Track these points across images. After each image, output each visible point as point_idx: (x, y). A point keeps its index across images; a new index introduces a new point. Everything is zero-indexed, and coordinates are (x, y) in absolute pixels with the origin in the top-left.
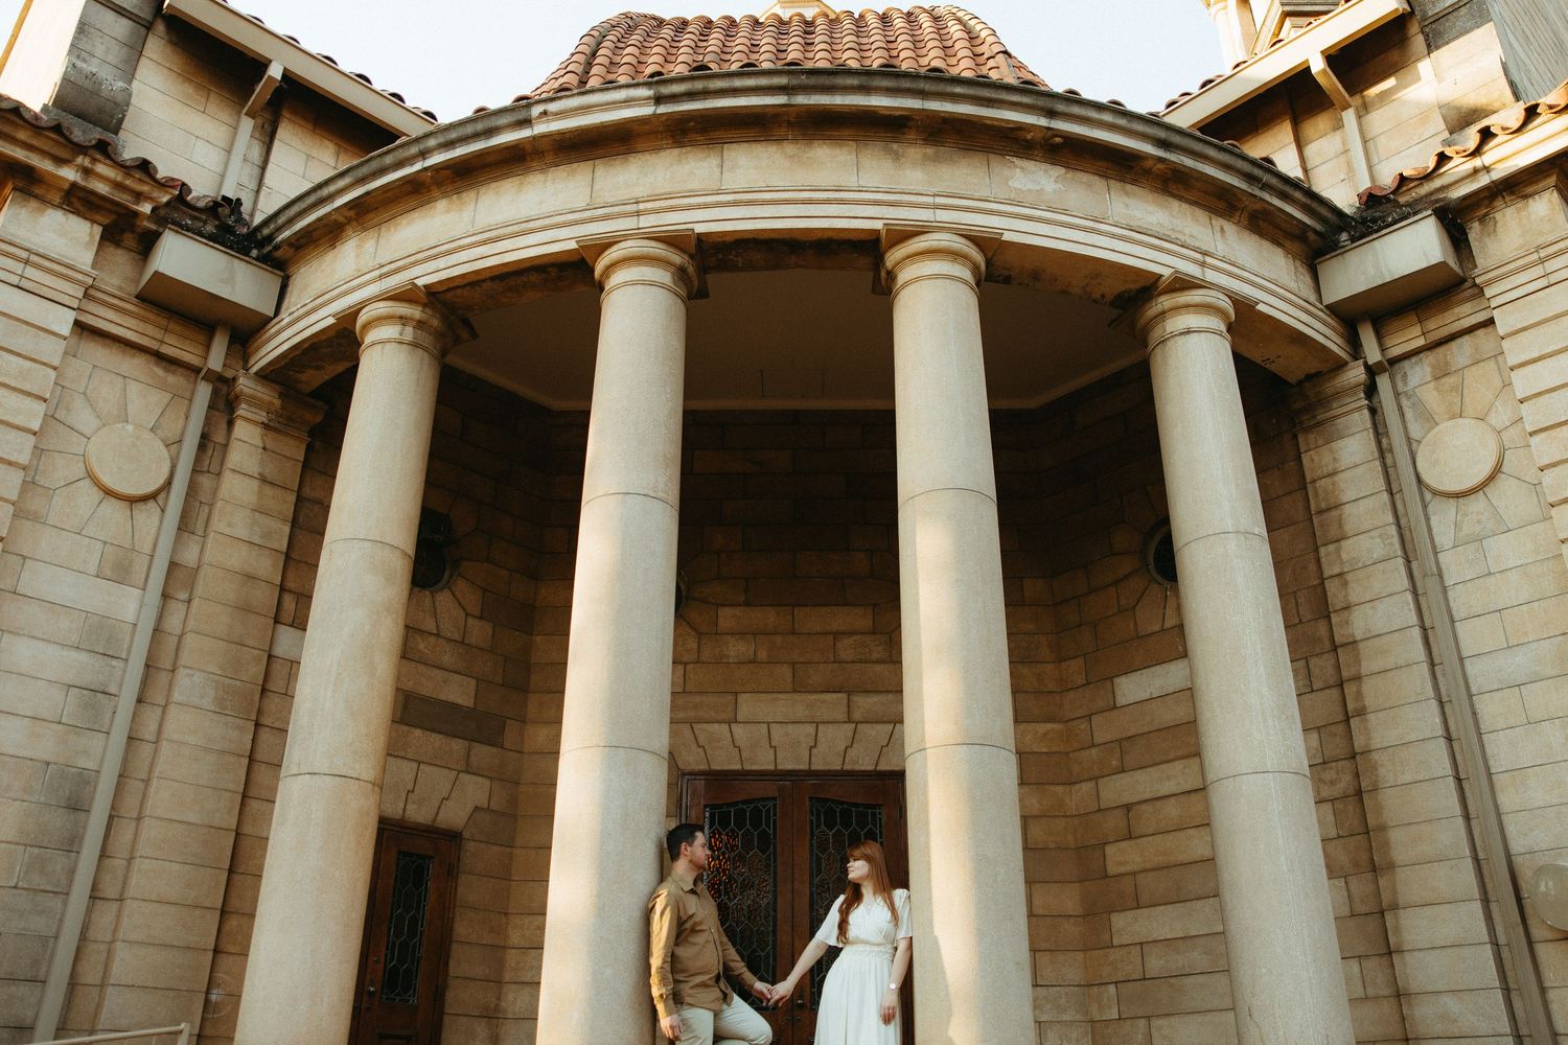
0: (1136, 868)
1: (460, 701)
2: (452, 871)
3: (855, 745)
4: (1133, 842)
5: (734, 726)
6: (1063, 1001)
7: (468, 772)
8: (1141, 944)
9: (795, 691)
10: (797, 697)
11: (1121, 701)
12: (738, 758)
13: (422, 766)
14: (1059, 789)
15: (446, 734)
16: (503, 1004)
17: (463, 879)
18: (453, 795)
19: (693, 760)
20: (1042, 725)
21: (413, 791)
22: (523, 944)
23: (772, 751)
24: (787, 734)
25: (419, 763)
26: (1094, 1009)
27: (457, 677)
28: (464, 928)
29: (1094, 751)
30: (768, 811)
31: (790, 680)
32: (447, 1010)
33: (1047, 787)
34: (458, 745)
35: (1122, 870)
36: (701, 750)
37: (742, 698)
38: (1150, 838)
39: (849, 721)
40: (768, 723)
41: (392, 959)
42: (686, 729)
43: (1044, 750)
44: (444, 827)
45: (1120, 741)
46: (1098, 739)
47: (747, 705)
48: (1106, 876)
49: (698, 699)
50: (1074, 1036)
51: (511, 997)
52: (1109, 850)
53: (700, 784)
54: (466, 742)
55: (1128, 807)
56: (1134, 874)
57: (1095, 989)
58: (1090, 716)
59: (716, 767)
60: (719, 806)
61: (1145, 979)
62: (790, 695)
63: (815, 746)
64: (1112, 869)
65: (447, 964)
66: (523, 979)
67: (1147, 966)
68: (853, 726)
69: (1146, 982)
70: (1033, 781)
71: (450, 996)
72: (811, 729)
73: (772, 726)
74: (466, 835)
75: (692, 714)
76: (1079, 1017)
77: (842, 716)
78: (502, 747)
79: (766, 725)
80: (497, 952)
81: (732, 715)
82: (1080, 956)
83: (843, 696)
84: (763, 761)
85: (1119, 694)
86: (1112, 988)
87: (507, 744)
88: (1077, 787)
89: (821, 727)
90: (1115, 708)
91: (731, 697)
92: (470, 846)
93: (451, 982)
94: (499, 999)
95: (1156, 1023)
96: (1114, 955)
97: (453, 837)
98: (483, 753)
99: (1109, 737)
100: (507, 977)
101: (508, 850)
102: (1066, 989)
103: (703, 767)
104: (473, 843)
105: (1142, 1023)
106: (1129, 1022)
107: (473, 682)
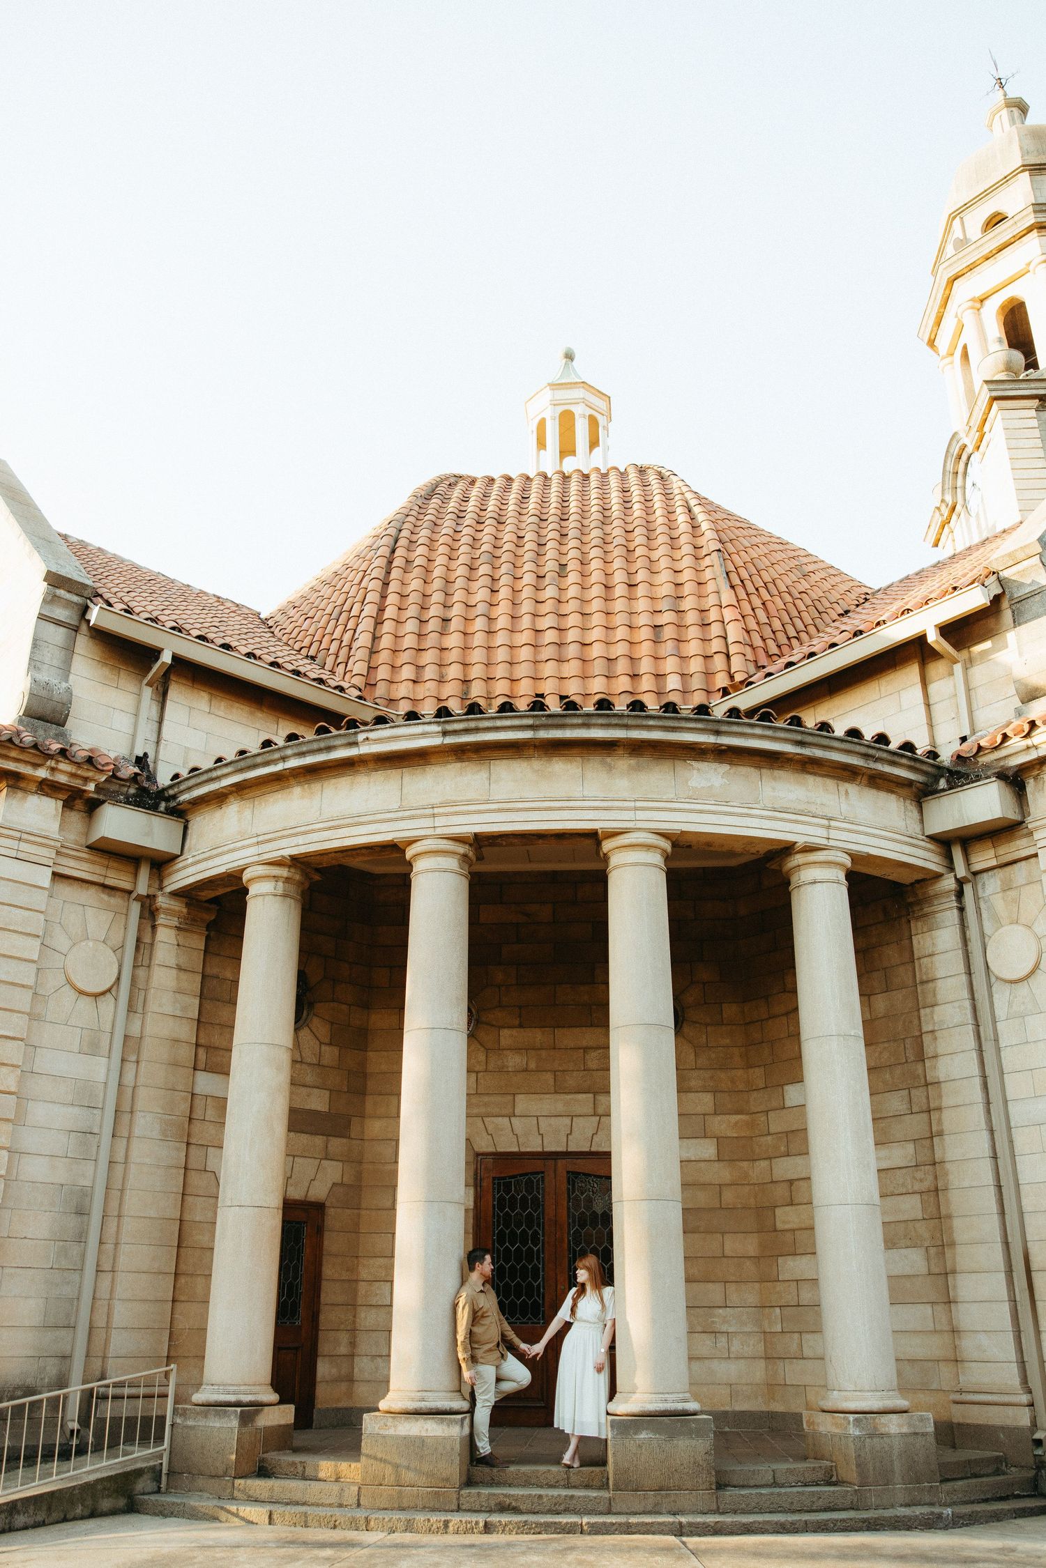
0: (795, 1226)
1: (319, 1108)
2: (320, 1230)
3: (599, 1133)
4: (794, 1208)
5: (513, 1119)
6: (744, 1317)
7: (326, 1159)
8: (797, 1281)
9: (556, 1092)
10: (558, 1096)
11: (788, 1104)
12: (516, 1143)
13: (296, 1159)
14: (745, 1164)
15: (312, 1134)
16: (358, 1320)
17: (327, 1235)
18: (317, 1177)
19: (484, 1145)
20: (734, 1116)
21: (291, 1177)
22: (370, 1278)
23: (540, 1137)
24: (550, 1125)
25: (294, 1156)
26: (766, 1323)
27: (316, 1090)
28: (330, 1270)
29: (769, 1138)
30: (538, 1181)
31: (552, 1083)
32: (321, 1327)
33: (737, 1163)
34: (319, 1141)
35: (787, 1227)
36: (490, 1137)
37: (518, 1098)
38: (804, 1206)
39: (595, 1115)
40: (537, 1117)
41: (283, 1296)
42: (479, 1121)
43: (735, 1135)
44: (313, 1200)
45: (787, 1132)
46: (772, 1131)
47: (522, 1103)
48: (775, 1230)
49: (486, 1099)
50: (752, 1343)
51: (363, 1315)
52: (779, 1211)
53: (490, 1160)
54: (325, 1137)
55: (791, 1182)
56: (794, 1230)
57: (767, 1309)
58: (767, 1112)
59: (500, 1149)
60: (504, 1178)
61: (799, 1306)
62: (552, 1096)
63: (571, 1134)
64: (780, 1226)
65: (319, 1296)
66: (370, 1303)
67: (801, 1297)
68: (598, 1118)
69: (800, 1308)
70: (727, 1158)
71: (322, 1317)
72: (567, 1121)
73: (540, 1118)
74: (328, 1204)
75: (483, 1110)
76: (756, 1329)
77: (591, 1111)
78: (349, 1138)
79: (535, 1118)
80: (352, 1283)
81: (511, 1110)
82: (757, 1285)
83: (591, 1095)
84: (534, 1145)
85: (786, 1098)
86: (778, 1310)
87: (352, 1136)
88: (757, 1163)
89: (575, 1119)
90: (784, 1108)
91: (510, 1098)
92: (331, 1212)
93: (322, 1307)
94: (355, 1317)
95: (805, 1336)
96: (780, 1287)
97: (318, 1208)
98: (336, 1144)
99: (779, 1130)
100: (360, 1301)
101: (356, 1211)
102: (747, 1309)
103: (491, 1149)
104: (332, 1210)
105: (796, 1336)
106: (789, 1335)
107: (327, 1093)
